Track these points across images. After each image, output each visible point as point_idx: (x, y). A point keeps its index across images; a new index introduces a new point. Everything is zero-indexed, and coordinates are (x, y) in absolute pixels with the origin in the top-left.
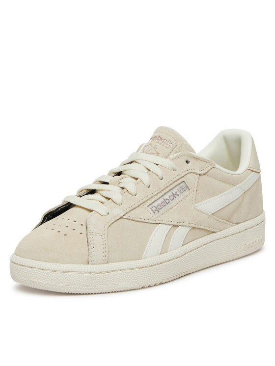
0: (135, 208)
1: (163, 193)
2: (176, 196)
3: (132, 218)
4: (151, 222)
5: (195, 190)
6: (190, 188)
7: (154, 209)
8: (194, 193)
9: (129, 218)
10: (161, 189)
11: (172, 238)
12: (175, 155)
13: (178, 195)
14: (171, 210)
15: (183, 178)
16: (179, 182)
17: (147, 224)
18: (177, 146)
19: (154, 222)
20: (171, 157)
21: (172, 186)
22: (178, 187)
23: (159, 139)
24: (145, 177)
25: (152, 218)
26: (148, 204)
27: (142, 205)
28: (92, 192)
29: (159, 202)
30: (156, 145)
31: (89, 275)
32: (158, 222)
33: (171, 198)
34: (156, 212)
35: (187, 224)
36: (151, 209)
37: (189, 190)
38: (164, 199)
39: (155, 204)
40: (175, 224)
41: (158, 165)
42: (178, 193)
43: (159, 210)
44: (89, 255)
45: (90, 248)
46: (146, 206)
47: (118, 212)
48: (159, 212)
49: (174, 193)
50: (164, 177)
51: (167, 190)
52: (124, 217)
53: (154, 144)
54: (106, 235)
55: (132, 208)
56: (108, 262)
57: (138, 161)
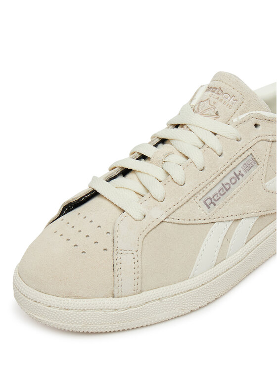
0: (182, 205)
1: (222, 176)
2: (240, 177)
3: (177, 221)
4: (203, 222)
5: (265, 163)
6: (259, 162)
7: (208, 202)
8: (265, 167)
9: (173, 221)
10: (219, 172)
11: (232, 240)
12: (241, 117)
13: (243, 175)
14: (232, 201)
15: (250, 150)
16: (244, 156)
17: (198, 226)
18: (243, 102)
19: (208, 221)
20: (235, 120)
21: (234, 164)
22: (242, 165)
23: (220, 92)
24: (197, 157)
25: (206, 217)
26: (200, 196)
27: (192, 199)
28: (125, 172)
29: (216, 190)
30: (215, 103)
31: (114, 313)
32: (214, 221)
33: (233, 181)
34: (212, 206)
35: (253, 215)
36: (205, 202)
37: (258, 164)
38: (223, 185)
39: (210, 195)
40: (237, 218)
41: (215, 134)
42: (243, 172)
43: (215, 202)
44: (114, 285)
45: (115, 275)
46: (197, 200)
47: (157, 213)
48: (215, 205)
49: (237, 173)
50: (224, 153)
51: (228, 170)
52: (166, 220)
53: (212, 100)
54: (140, 251)
55: (177, 206)
56: (141, 292)
57: (191, 127)
